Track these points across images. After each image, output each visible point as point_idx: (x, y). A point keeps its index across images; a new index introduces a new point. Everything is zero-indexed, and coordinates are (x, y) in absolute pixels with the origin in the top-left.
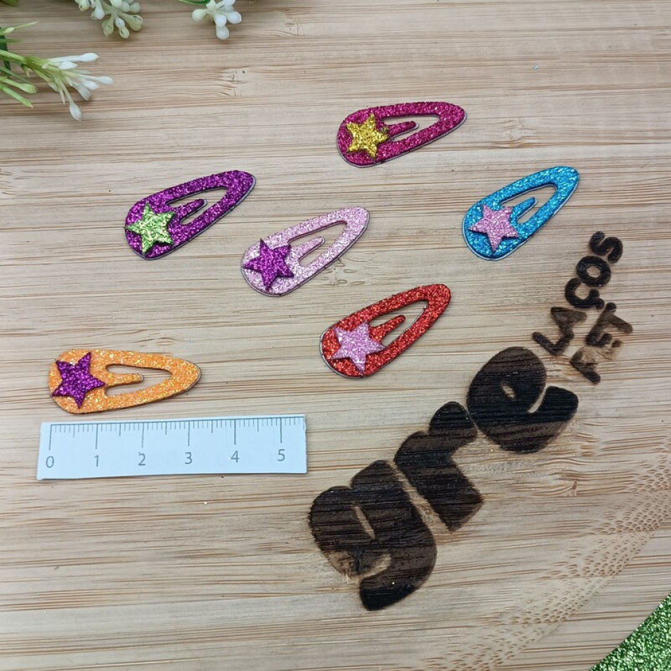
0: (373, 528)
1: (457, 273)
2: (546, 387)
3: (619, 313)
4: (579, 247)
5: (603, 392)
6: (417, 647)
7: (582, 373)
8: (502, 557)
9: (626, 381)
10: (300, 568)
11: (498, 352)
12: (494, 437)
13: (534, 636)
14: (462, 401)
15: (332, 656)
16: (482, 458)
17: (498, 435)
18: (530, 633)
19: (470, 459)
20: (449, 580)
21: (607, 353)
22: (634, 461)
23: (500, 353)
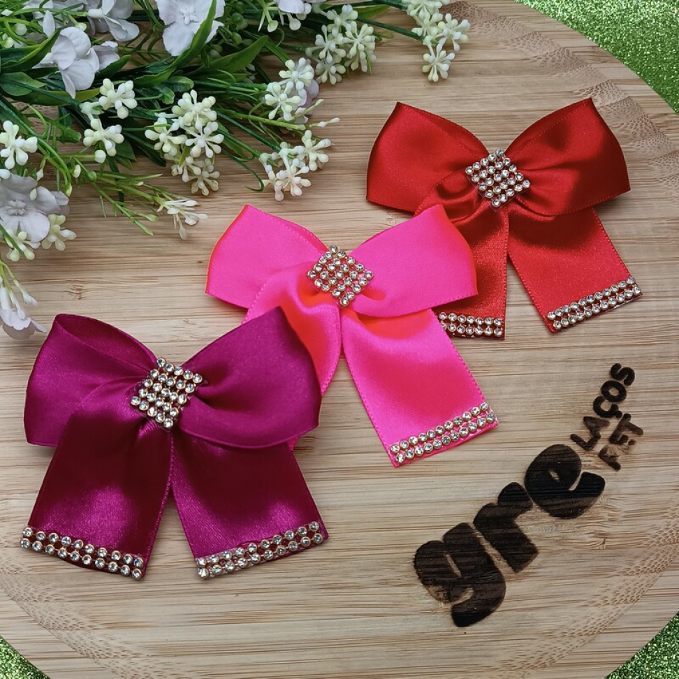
0: (459, 569)
1: (515, 393)
2: (581, 473)
3: (633, 421)
4: (604, 374)
5: (622, 476)
6: (493, 653)
7: (607, 463)
8: (553, 591)
9: (639, 469)
10: (408, 597)
11: (545, 448)
12: (544, 508)
13: (577, 644)
14: (521, 482)
15: (434, 658)
16: (536, 522)
17: (547, 506)
18: (574, 642)
19: (528, 523)
20: (515, 606)
21: (625, 449)
22: (646, 525)
23: (548, 449)
